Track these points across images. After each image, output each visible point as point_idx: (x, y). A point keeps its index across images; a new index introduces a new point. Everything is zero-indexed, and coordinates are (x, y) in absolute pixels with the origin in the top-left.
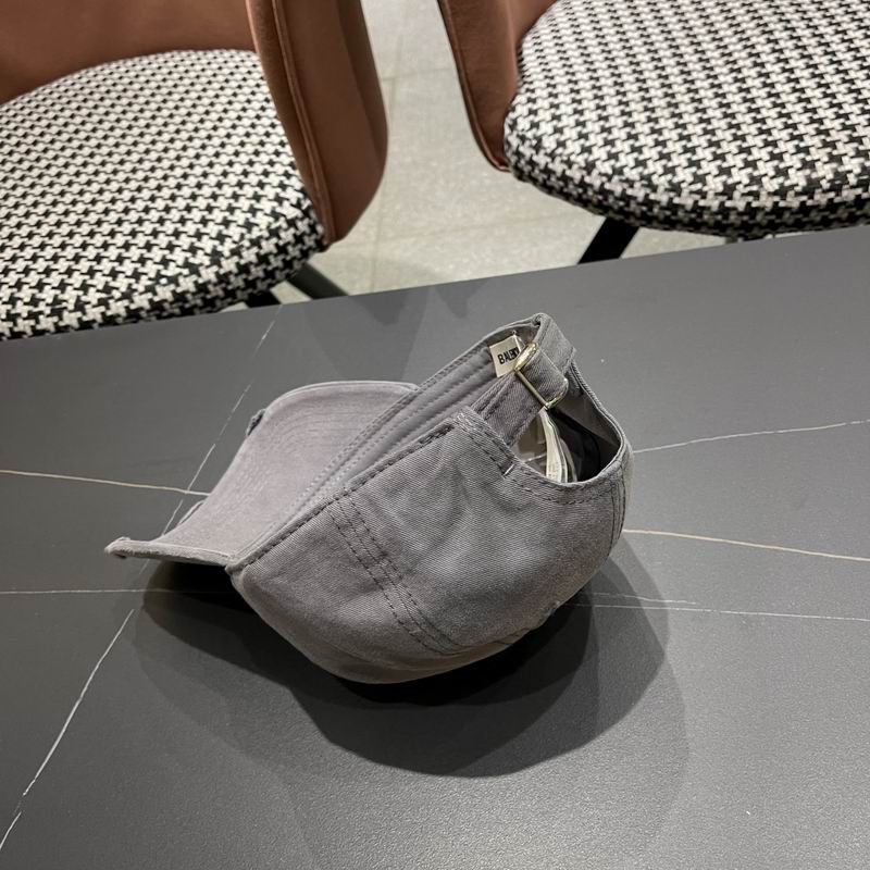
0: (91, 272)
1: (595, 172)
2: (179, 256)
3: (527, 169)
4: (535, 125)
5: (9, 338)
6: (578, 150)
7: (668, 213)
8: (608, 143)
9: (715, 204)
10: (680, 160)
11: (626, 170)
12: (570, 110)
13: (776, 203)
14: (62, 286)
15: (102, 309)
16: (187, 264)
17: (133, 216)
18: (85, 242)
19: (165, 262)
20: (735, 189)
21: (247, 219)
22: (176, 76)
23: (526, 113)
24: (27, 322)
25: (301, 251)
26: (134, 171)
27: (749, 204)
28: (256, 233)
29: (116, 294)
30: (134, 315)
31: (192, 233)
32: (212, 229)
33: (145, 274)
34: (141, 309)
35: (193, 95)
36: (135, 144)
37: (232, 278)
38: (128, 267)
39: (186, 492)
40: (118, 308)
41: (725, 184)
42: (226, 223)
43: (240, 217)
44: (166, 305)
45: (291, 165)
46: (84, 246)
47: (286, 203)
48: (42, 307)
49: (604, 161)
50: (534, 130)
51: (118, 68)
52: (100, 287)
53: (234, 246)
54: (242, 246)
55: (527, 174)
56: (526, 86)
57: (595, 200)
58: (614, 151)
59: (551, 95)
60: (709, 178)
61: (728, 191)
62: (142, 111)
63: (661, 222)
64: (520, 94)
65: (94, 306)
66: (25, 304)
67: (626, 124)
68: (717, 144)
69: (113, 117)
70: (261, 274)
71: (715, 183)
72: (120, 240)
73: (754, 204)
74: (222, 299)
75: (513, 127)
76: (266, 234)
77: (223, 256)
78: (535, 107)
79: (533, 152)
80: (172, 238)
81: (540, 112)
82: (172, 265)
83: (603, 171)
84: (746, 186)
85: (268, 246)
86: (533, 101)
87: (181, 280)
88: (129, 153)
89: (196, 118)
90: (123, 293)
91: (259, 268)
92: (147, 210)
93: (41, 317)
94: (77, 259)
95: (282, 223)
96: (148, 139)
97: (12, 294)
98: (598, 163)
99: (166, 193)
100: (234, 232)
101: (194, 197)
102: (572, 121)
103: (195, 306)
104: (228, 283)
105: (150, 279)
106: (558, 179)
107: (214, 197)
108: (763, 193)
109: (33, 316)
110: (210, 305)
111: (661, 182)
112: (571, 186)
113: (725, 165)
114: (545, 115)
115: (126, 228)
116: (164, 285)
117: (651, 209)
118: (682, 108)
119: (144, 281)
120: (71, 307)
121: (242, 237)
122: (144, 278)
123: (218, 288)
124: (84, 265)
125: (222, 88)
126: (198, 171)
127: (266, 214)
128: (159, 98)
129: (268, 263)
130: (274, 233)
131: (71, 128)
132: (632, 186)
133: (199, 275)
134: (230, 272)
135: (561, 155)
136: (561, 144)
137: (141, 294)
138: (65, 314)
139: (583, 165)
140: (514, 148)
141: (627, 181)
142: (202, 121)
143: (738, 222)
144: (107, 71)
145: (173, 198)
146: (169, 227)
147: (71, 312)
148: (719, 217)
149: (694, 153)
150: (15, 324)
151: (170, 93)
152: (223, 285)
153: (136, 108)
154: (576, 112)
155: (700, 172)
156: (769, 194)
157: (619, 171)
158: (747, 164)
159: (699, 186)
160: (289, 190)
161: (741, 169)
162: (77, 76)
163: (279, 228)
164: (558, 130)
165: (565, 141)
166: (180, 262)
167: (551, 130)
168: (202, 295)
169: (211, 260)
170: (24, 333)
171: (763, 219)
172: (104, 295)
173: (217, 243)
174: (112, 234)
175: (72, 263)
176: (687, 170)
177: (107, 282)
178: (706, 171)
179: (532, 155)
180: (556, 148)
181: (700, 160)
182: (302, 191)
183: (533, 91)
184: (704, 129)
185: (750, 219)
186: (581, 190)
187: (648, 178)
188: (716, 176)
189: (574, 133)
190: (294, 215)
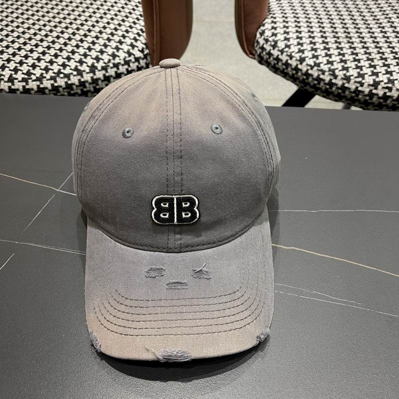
0: (21, 63)
1: (304, 63)
2: (73, 64)
3: (266, 57)
4: (274, 35)
6: (297, 50)
7: (340, 91)
8: (313, 49)
9: (367, 90)
10: (351, 64)
11: (321, 65)
12: (294, 30)
14: (3, 67)
15: (24, 84)
16: (76, 69)
17: (50, 39)
18: (20, 47)
19: (64, 66)
20: (379, 84)
23: (270, 28)
26: (54, 17)
27: (385, 93)
28: (117, 60)
29: (34, 77)
30: (41, 91)
31: (82, 53)
32: (94, 54)
33: (52, 70)
34: (46, 88)
36: (57, 5)
37: (100, 82)
38: (43, 64)
39: (58, 190)
40: (33, 85)
41: (374, 80)
42: (102, 52)
43: (110, 50)
44: (61, 89)
45: (141, 30)
46: (19, 49)
47: (136, 49)
49: (310, 58)
50: (274, 37)
52: (25, 72)
53: (104, 65)
54: (109, 66)
55: (265, 59)
56: (271, 15)
57: (301, 78)
58: (316, 54)
59: (284, 21)
60: (366, 76)
61: (376, 85)
63: (334, 96)
64: (267, 18)
65: (19, 82)
67: (324, 42)
68: (372, 60)
71: (369, 79)
72: (40, 49)
73: (388, 94)
74: (92, 92)
75: (262, 34)
76: (122, 62)
77: (97, 69)
78: (275, 26)
79: (272, 48)
80: (70, 54)
81: (278, 29)
82: (68, 68)
83: (309, 63)
84: (385, 83)
85: (123, 69)
87: (72, 77)
88: (52, 9)
90: (37, 77)
92: (58, 37)
94: (14, 55)
96: (64, 4)
98: (307, 59)
99: (70, 31)
100: (106, 57)
101: (85, 36)
102: (295, 36)
103: (77, 93)
104: (97, 84)
105: (54, 73)
106: (283, 64)
107: (97, 38)
108: (394, 89)
110: (85, 94)
111: (340, 74)
112: (289, 69)
113: (375, 71)
115: (45, 44)
116: (62, 78)
117: (331, 88)
118: (354, 40)
119: (51, 73)
120: (6, 79)
121: (109, 61)
122: (51, 71)
123: (91, 86)
124: (17, 59)
126: (90, 23)
127: (124, 52)
130: (127, 63)
132: (323, 74)
133: (82, 77)
134: (100, 79)
135: (287, 52)
136: (288, 46)
137: (48, 80)
138: (2, 82)
139: (298, 58)
140: (261, 45)
141: (321, 70)
143: (377, 102)
145: (74, 34)
146: (69, 48)
147: (5, 82)
148: (368, 98)
149: (359, 62)
152: (94, 85)
154: (297, 31)
155: (362, 72)
156: (397, 90)
157: (318, 65)
158: (387, 72)
159: (360, 79)
160: (139, 42)
161: (384, 74)
163: (131, 60)
164: (286, 39)
165: (290, 45)
166: (73, 67)
167: (283, 38)
168: (81, 88)
169: (90, 70)
171: (390, 103)
172: (26, 77)
173: (95, 61)
174: (37, 46)
175: (11, 56)
176: (355, 70)
177: (29, 70)
178: (365, 72)
179: (270, 50)
180: (285, 48)
181: (362, 66)
182: (145, 44)
183: (275, 18)
184: (365, 51)
185: (384, 102)
186: (294, 72)
187: (333, 71)
188: (370, 76)
189: (295, 42)
190: (139, 56)
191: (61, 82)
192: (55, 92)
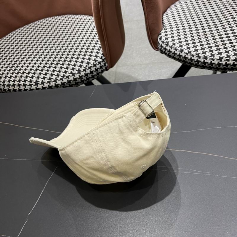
0: (46, 74)
1: (183, 52)
2: (69, 71)
3: (164, 50)
4: (167, 39)
5: (23, 91)
6: (179, 46)
7: (203, 64)
8: (187, 44)
9: (216, 62)
10: (207, 50)
11: (192, 52)
12: (176, 35)
13: (234, 63)
14: (38, 78)
15: (49, 84)
16: (71, 73)
17: (57, 59)
18: (44, 66)
19: (66, 72)
20: (223, 59)
21: (88, 61)
22: (68, 22)
23: (164, 35)
24: (28, 87)
25: (102, 70)
26: (57, 47)
27: (226, 63)
28: (90, 65)
29: (52, 80)
30: (57, 86)
31: (73, 65)
32: (78, 64)
33: (60, 75)
34: (59, 84)
35: (73, 27)
36: (58, 40)
37: (83, 77)
38: (56, 73)
40: (53, 84)
41: (220, 57)
42: (82, 62)
43: (86, 61)
44: (65, 84)
45: (100, 47)
46: (44, 67)
47: (98, 57)
48: (33, 83)
49: (186, 49)
51: (53, 19)
52: (48, 78)
53: (84, 69)
54: (86, 69)
55: (164, 52)
56: (164, 28)
57: (183, 60)
58: (189, 47)
59: (171, 31)
60: (215, 55)
61: (221, 59)
62: (59, 31)
63: (200, 67)
64: (162, 30)
65: (46, 83)
66: (28, 82)
67: (192, 40)
68: (218, 46)
69: (51, 32)
70: (91, 76)
71: (217, 57)
72: (54, 66)
73: (228, 63)
74: (80, 83)
75: (161, 39)
76: (93, 66)
77: (81, 71)
79: (166, 46)
80: (68, 66)
81: (168, 35)
82: (67, 73)
83: (185, 52)
84: (226, 58)
85: (93, 69)
86: (167, 32)
87: (70, 77)
88: (56, 42)
89: (74, 33)
90: (54, 80)
91: (90, 75)
92: (61, 58)
93: (32, 86)
94: (42, 70)
95: (97, 63)
96: (61, 38)
97: (25, 79)
98: (184, 50)
99: (66, 53)
100: (84, 65)
101: (73, 55)
102: (177, 38)
103: (73, 84)
104: (82, 78)
105: (61, 76)
106: (173, 54)
107: (79, 55)
108: (230, 60)
109: (30, 85)
110: (77, 84)
111: (202, 56)
112: (176, 56)
113: (220, 52)
114: (169, 36)
115: (55, 62)
117: (198, 63)
118: (208, 36)
119: (60, 77)
120: (40, 83)
121: (86, 66)
122: (60, 76)
123: (79, 80)
124: (44, 72)
125: (81, 25)
126: (75, 48)
127: (93, 60)
128: (64, 27)
129: (93, 74)
130: (95, 65)
131: (40, 35)
132: (193, 57)
133: (75, 76)
134: (83, 76)
135: (174, 47)
136: (174, 44)
137: (59, 80)
138: (39, 85)
139: (180, 50)
140: (161, 45)
141: (192, 55)
142: (75, 34)
143: (223, 68)
144: (50, 20)
145: (68, 55)
146: (67, 63)
147: (40, 84)
148: (218, 66)
149: (211, 48)
150: (25, 87)
151: (67, 26)
152: (81, 79)
153: (58, 30)
154: (178, 35)
155: (213, 53)
156: (232, 60)
157: (190, 52)
158: (226, 52)
159: (212, 57)
160: (99, 54)
161: (224, 53)
162: (41, 20)
163: (96, 64)
164: (173, 40)
165: (175, 43)
166: (70, 72)
167: (171, 40)
168: (75, 81)
169: (78, 72)
170: (28, 90)
171: (230, 67)
172: (49, 80)
173: (79, 67)
174: (52, 64)
175: (41, 71)
176: (209, 53)
177: (50, 77)
178: (215, 53)
179: (165, 47)
180: (173, 45)
181: (213, 50)
182: (102, 54)
183: (166, 29)
184: (214, 42)
185: (226, 67)
186: (179, 57)
187: (198, 54)
188: (217, 55)
189: (177, 41)
190: (100, 61)
191: (65, 80)
192: (63, 85)
